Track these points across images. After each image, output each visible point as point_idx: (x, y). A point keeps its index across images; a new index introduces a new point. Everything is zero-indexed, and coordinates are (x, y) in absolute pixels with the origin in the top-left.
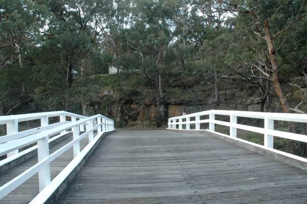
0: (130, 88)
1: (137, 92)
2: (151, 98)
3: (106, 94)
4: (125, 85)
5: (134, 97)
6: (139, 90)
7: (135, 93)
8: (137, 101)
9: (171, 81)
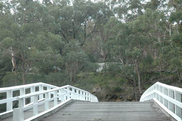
0: (115, 86)
1: (121, 90)
3: (95, 91)
4: (111, 83)
5: (118, 93)
6: (122, 87)
8: (121, 97)
9: (151, 80)
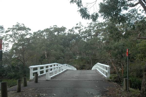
2: (89, 67)
6: (85, 65)
7: (84, 66)
